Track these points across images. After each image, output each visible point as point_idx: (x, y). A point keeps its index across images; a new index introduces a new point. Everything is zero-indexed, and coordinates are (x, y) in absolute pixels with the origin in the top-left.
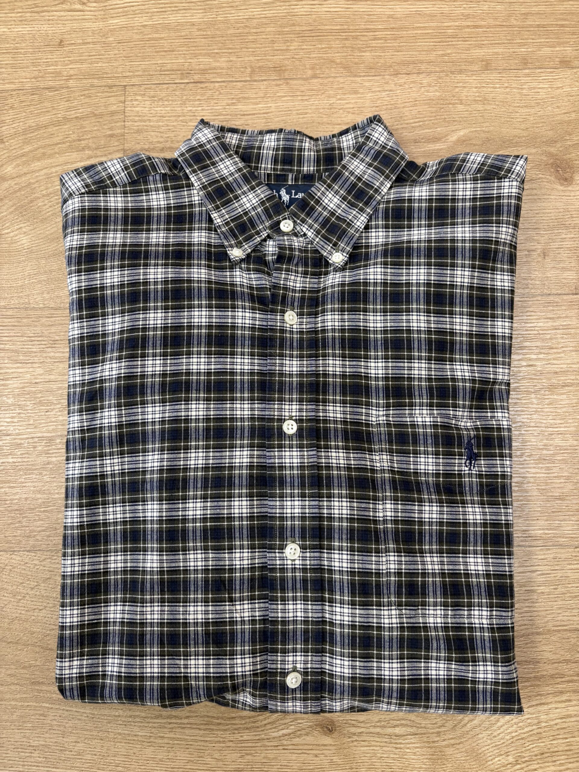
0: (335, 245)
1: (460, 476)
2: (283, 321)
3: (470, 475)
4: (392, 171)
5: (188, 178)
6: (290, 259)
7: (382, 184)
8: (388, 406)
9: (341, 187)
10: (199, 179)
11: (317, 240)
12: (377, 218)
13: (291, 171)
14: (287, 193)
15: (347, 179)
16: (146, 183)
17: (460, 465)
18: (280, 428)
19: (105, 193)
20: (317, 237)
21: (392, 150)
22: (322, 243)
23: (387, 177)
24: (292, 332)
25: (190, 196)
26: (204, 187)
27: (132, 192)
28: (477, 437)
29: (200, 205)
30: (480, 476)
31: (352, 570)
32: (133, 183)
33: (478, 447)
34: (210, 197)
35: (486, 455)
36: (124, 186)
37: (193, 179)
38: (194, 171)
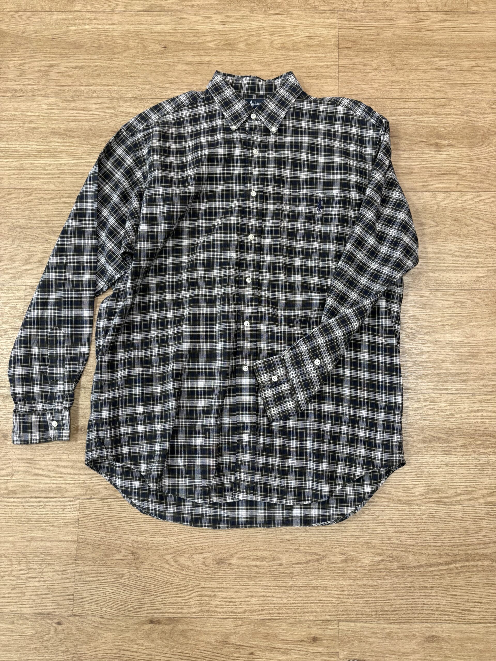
0: (273, 124)
1: (315, 214)
2: (252, 153)
3: (319, 214)
4: (296, 94)
5: (213, 99)
6: (255, 129)
7: (292, 99)
8: (290, 188)
9: (276, 100)
10: (218, 99)
12: (289, 115)
13: (254, 93)
14: (253, 103)
15: (278, 97)
17: (315, 210)
18: (250, 194)
20: (266, 121)
21: (297, 86)
22: (267, 123)
23: (294, 96)
25: (214, 106)
26: (220, 102)
28: (324, 200)
29: (219, 110)
30: (323, 214)
32: (191, 104)
33: (324, 204)
34: (222, 106)
35: (326, 207)
36: (188, 106)
37: (215, 99)
38: (216, 95)
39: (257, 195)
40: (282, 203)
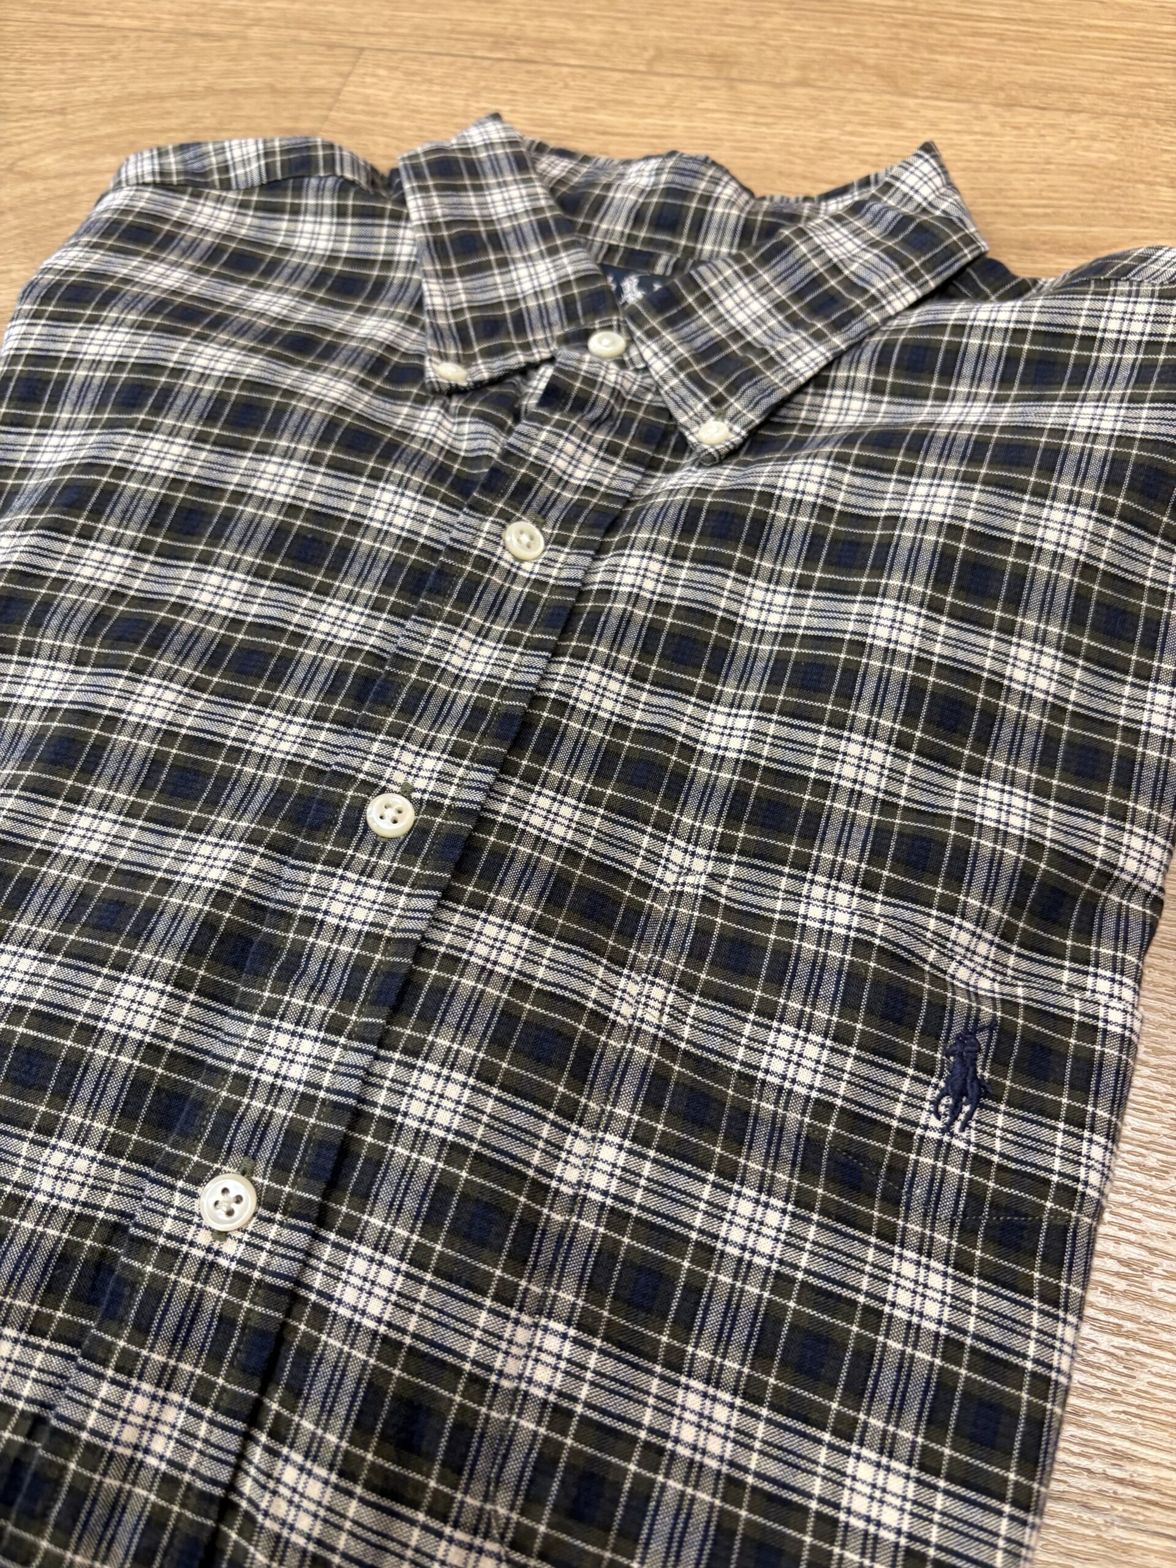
0: (718, 401)
1: (904, 1139)
2: (497, 539)
3: (943, 1150)
4: (930, 266)
5: (403, 202)
6: (581, 404)
7: (894, 287)
9: (780, 279)
10: (429, 207)
11: (674, 382)
12: (855, 364)
13: (671, 247)
14: (640, 286)
15: (802, 262)
16: (298, 191)
17: (914, 1101)
18: (359, 807)
19: (196, 195)
20: (675, 375)
21: (947, 220)
22: (683, 392)
23: (913, 277)
24: (511, 576)
25: (392, 240)
26: (433, 226)
27: (260, 207)
29: (412, 266)
31: (393, 1335)
32: (271, 186)
33: (999, 1063)
34: (437, 248)
35: (1018, 1102)
36: (249, 190)
37: (414, 204)
38: (424, 189)
39: (419, 831)
40: (618, 960)
